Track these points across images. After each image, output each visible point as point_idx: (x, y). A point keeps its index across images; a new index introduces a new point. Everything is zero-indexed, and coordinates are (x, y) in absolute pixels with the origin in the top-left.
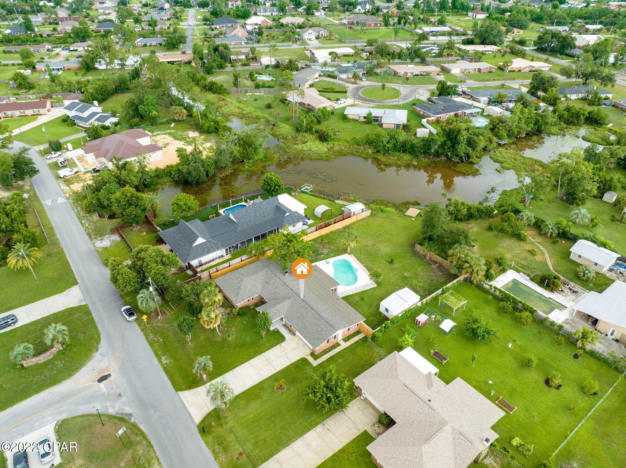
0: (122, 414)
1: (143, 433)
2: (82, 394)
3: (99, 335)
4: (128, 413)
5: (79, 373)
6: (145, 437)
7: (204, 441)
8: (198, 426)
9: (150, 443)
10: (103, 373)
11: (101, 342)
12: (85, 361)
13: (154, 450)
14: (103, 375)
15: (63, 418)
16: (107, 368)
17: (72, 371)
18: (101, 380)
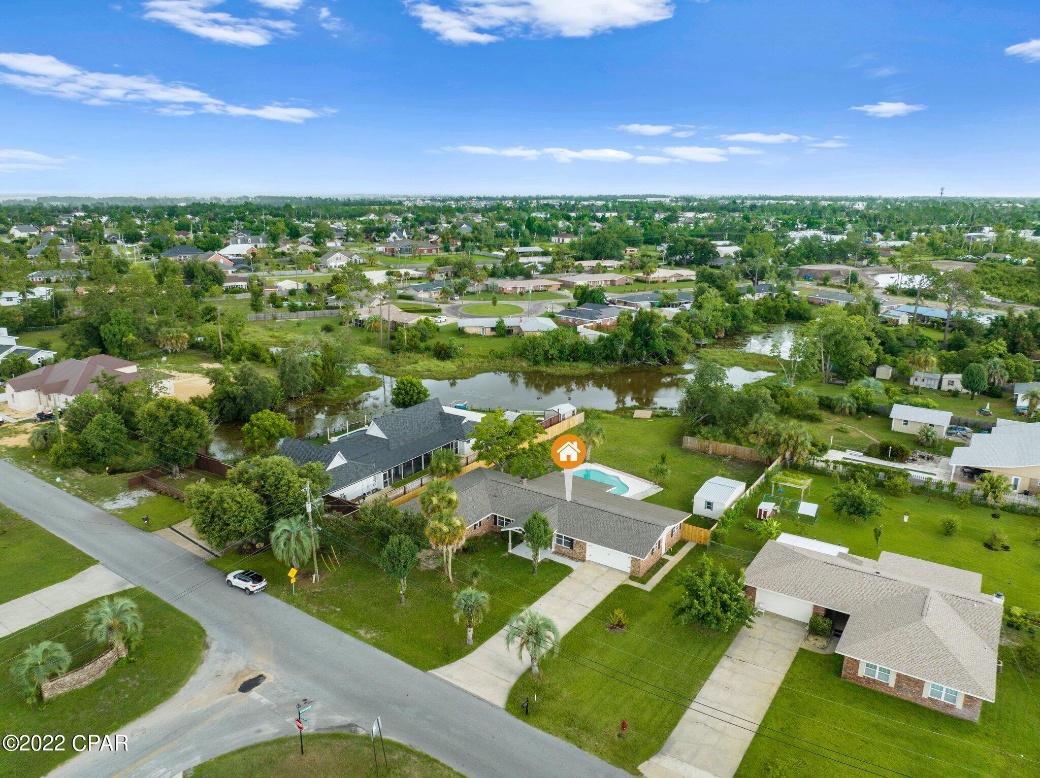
0: (331, 728)
1: (399, 746)
2: (218, 717)
3: (196, 624)
4: (345, 723)
5: (187, 686)
6: (409, 751)
7: (535, 726)
8: (508, 709)
9: (427, 756)
10: (243, 677)
11: (208, 633)
12: (189, 667)
13: (443, 765)
14: (247, 679)
15: (196, 764)
16: (247, 667)
17: (169, 686)
18: (247, 687)
